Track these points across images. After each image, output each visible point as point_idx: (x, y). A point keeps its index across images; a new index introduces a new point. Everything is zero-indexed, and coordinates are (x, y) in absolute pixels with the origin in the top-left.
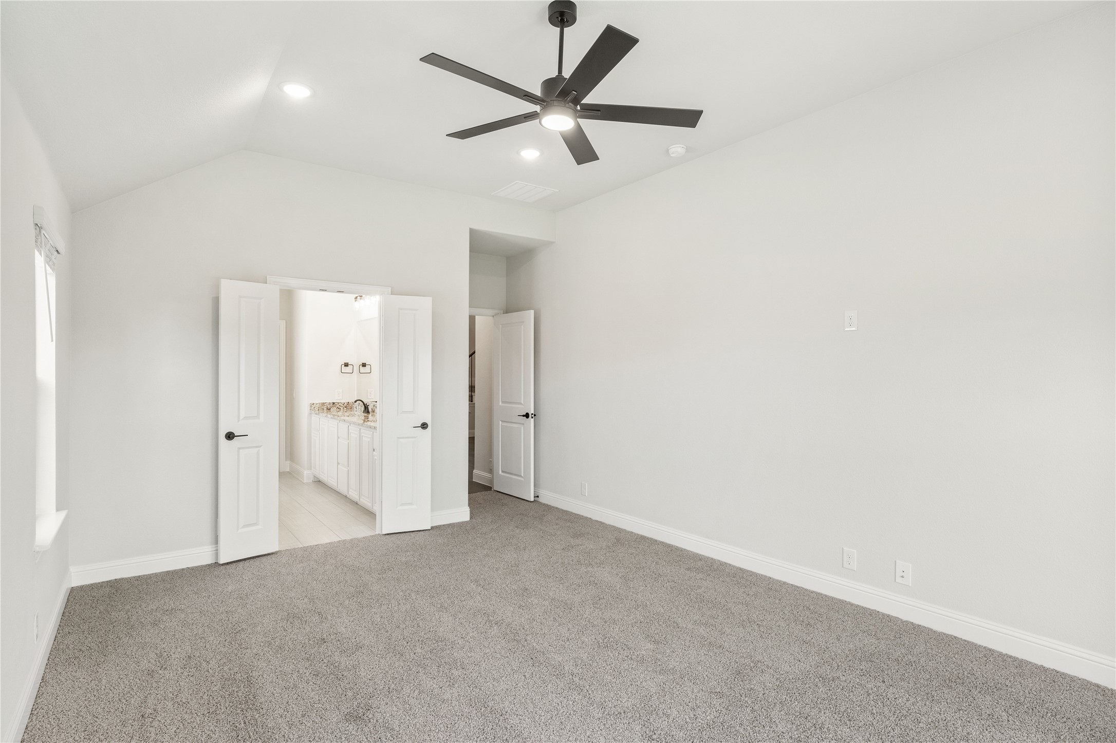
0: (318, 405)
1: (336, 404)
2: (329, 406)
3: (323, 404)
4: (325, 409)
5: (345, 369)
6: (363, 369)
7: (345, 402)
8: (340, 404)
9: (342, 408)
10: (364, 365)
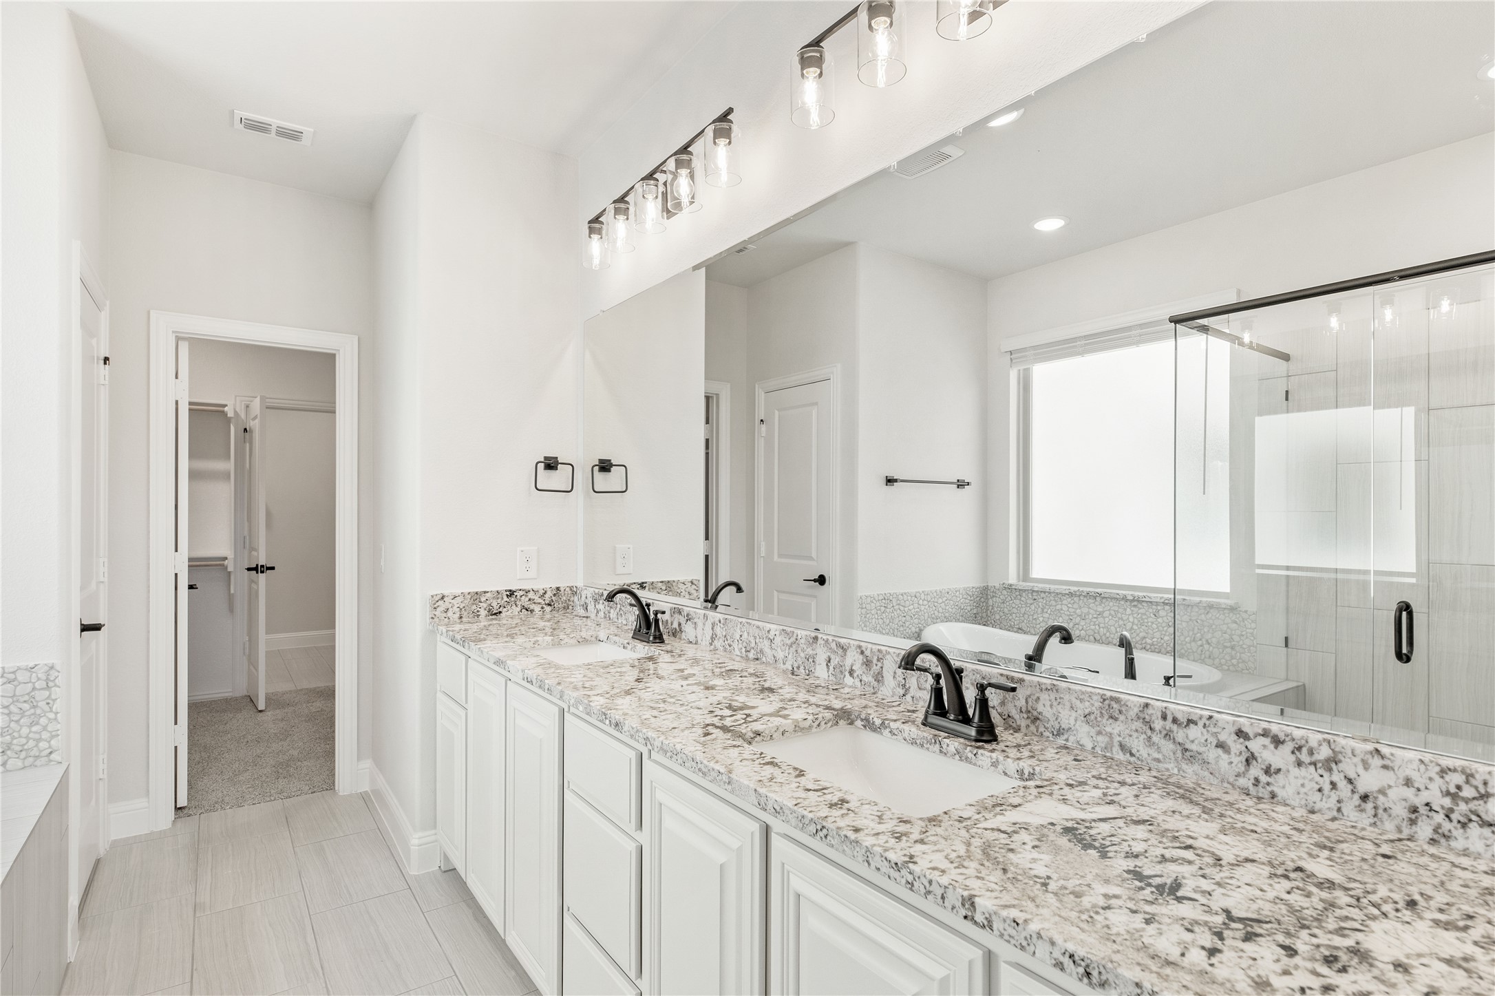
0: (459, 600)
1: (518, 594)
2: (495, 604)
3: (476, 596)
4: (483, 613)
5: (549, 479)
6: (602, 480)
7: (547, 586)
8: (531, 595)
9: (537, 608)
10: (605, 466)
